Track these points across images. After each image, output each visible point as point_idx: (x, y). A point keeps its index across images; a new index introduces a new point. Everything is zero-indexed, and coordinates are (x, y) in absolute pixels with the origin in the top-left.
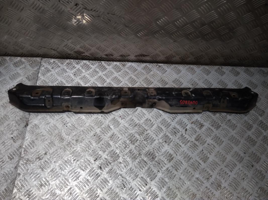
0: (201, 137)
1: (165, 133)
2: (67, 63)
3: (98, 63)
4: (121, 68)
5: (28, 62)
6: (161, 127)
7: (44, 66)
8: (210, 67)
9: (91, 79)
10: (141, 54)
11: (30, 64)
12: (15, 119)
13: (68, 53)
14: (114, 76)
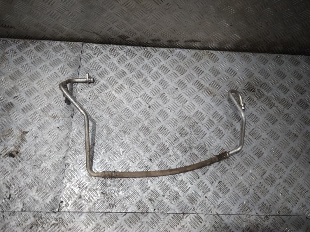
0: (255, 131)
1: (217, 126)
2: (111, 49)
3: (143, 49)
4: (168, 55)
5: (68, 47)
6: (213, 120)
7: (85, 52)
8: (267, 55)
9: (136, 67)
10: (191, 39)
11: (71, 49)
12: (59, 108)
13: (111, 37)
14: (162, 64)
